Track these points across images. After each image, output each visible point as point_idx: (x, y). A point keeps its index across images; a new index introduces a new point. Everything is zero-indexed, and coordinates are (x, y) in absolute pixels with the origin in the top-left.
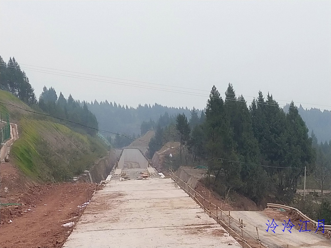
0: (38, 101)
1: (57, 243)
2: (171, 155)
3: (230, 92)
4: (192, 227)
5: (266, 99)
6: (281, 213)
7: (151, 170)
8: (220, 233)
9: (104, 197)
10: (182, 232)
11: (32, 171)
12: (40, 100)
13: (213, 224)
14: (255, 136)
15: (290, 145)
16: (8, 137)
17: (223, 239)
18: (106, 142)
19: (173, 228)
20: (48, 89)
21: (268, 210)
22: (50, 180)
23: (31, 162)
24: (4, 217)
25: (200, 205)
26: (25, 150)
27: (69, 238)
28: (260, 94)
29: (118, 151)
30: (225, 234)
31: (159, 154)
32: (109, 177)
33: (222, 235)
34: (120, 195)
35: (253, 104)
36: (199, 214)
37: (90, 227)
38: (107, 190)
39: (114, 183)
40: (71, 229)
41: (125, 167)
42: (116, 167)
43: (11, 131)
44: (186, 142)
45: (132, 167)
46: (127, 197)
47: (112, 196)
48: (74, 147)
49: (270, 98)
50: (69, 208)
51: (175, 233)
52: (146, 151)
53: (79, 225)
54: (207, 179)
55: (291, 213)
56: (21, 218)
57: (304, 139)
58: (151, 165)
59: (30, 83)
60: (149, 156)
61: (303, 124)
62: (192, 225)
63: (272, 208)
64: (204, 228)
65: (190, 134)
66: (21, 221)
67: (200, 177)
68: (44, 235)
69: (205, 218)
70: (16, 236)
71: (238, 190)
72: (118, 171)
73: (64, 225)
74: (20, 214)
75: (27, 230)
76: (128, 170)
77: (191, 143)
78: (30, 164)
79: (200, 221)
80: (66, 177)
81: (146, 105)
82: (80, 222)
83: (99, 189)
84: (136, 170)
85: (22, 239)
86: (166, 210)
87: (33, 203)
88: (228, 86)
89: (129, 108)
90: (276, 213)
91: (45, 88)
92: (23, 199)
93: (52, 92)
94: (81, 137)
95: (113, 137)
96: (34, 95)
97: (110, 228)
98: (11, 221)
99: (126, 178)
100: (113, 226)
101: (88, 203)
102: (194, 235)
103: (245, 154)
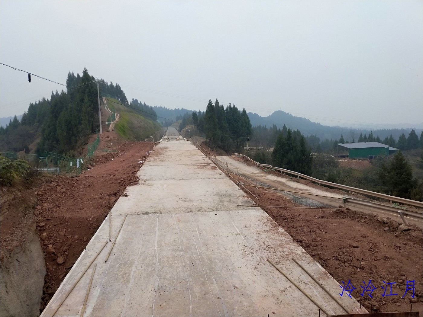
0: (130, 104)
1: (134, 171)
2: (189, 131)
3: (217, 102)
4: (201, 165)
5: (232, 106)
6: (239, 157)
7: (181, 137)
8: (215, 168)
9: (159, 149)
10: (197, 167)
11: (125, 136)
12: (131, 104)
13: (211, 163)
14: (227, 123)
15: (242, 127)
16: (114, 119)
17: (217, 171)
18: (161, 124)
19: (192, 165)
20: (134, 99)
21: (233, 156)
22: (134, 140)
23: (125, 131)
24: (109, 158)
25: (204, 154)
26: (122, 126)
27: (140, 169)
28: (230, 104)
29: (166, 128)
30: (217, 169)
31: (184, 130)
32: (161, 140)
33: (216, 169)
34: (166, 148)
35: (227, 108)
36: (204, 158)
37: (151, 163)
38: (160, 146)
39: (163, 142)
40: (142, 164)
41: (169, 135)
42: (165, 135)
43: (116, 117)
44: (196, 125)
45: (172, 135)
46: (169, 149)
47: (162, 148)
48: (146, 126)
49: (234, 106)
50: (142, 154)
51: (193, 168)
52: (178, 128)
53: (146, 163)
54: (206, 141)
55: (243, 158)
56: (118, 158)
57: (248, 125)
58: (181, 135)
59: (126, 95)
60: (180, 131)
61: (248, 118)
62: (201, 164)
63: (235, 155)
64: (207, 165)
65: (198, 121)
66: (118, 159)
67: (202, 141)
68: (129, 167)
69: (207, 160)
70: (114, 167)
71: (219, 147)
72: (165, 137)
73: (139, 162)
74: (117, 156)
75: (120, 164)
76: (170, 137)
77: (198, 126)
78: (124, 132)
79: (205, 162)
80: (141, 139)
81: (178, 109)
82: (146, 161)
83: (157, 145)
84: (174, 137)
85: (117, 169)
86: (188, 156)
87: (125, 151)
88: (216, 100)
89: (171, 109)
90: (237, 157)
91: (133, 99)
92: (120, 149)
93: (136, 101)
94: (149, 121)
95: (164, 122)
96: (127, 101)
97: (161, 164)
98: (113, 159)
99: (169, 140)
100: (163, 163)
101: (151, 151)
102: (202, 169)
103: (223, 131)
